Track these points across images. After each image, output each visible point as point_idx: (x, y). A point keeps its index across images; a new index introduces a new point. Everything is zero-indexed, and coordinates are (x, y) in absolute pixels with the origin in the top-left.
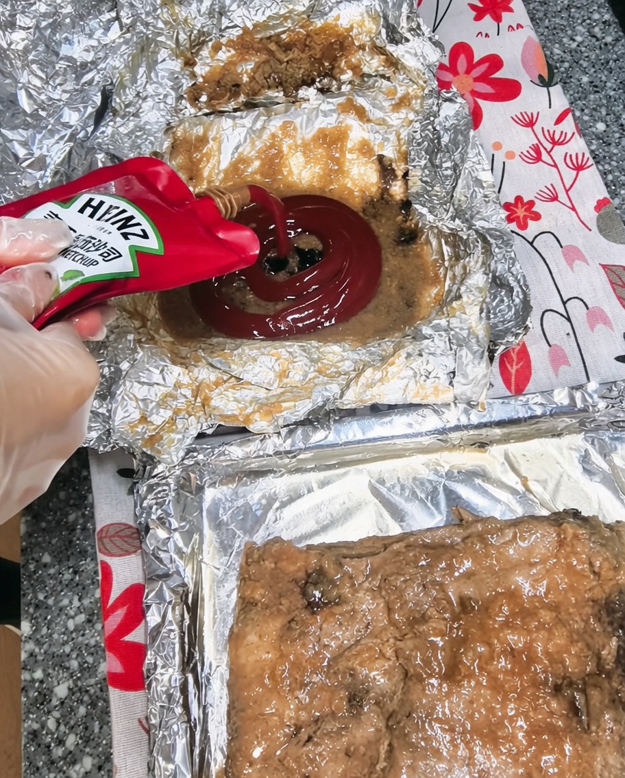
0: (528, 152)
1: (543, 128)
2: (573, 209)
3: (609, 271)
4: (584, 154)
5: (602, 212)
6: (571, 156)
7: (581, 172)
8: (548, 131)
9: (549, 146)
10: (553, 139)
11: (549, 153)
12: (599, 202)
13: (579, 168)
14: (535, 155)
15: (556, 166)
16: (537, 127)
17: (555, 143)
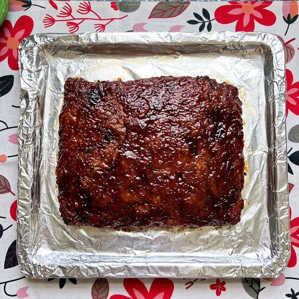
0: (70, 28)
1: (57, 16)
2: (112, 19)
3: (155, 16)
4: (81, 3)
5: (119, 8)
6: (79, 9)
7: (92, 9)
8: (60, 14)
9: (70, 17)
10: (66, 14)
11: (74, 19)
12: (112, 6)
13: (89, 9)
14: (73, 26)
15: (84, 19)
16: (56, 18)
17: (69, 14)
